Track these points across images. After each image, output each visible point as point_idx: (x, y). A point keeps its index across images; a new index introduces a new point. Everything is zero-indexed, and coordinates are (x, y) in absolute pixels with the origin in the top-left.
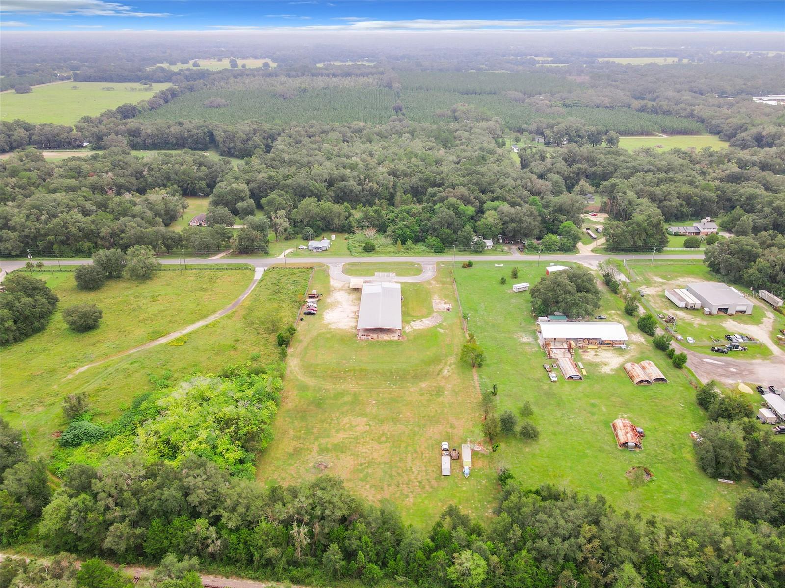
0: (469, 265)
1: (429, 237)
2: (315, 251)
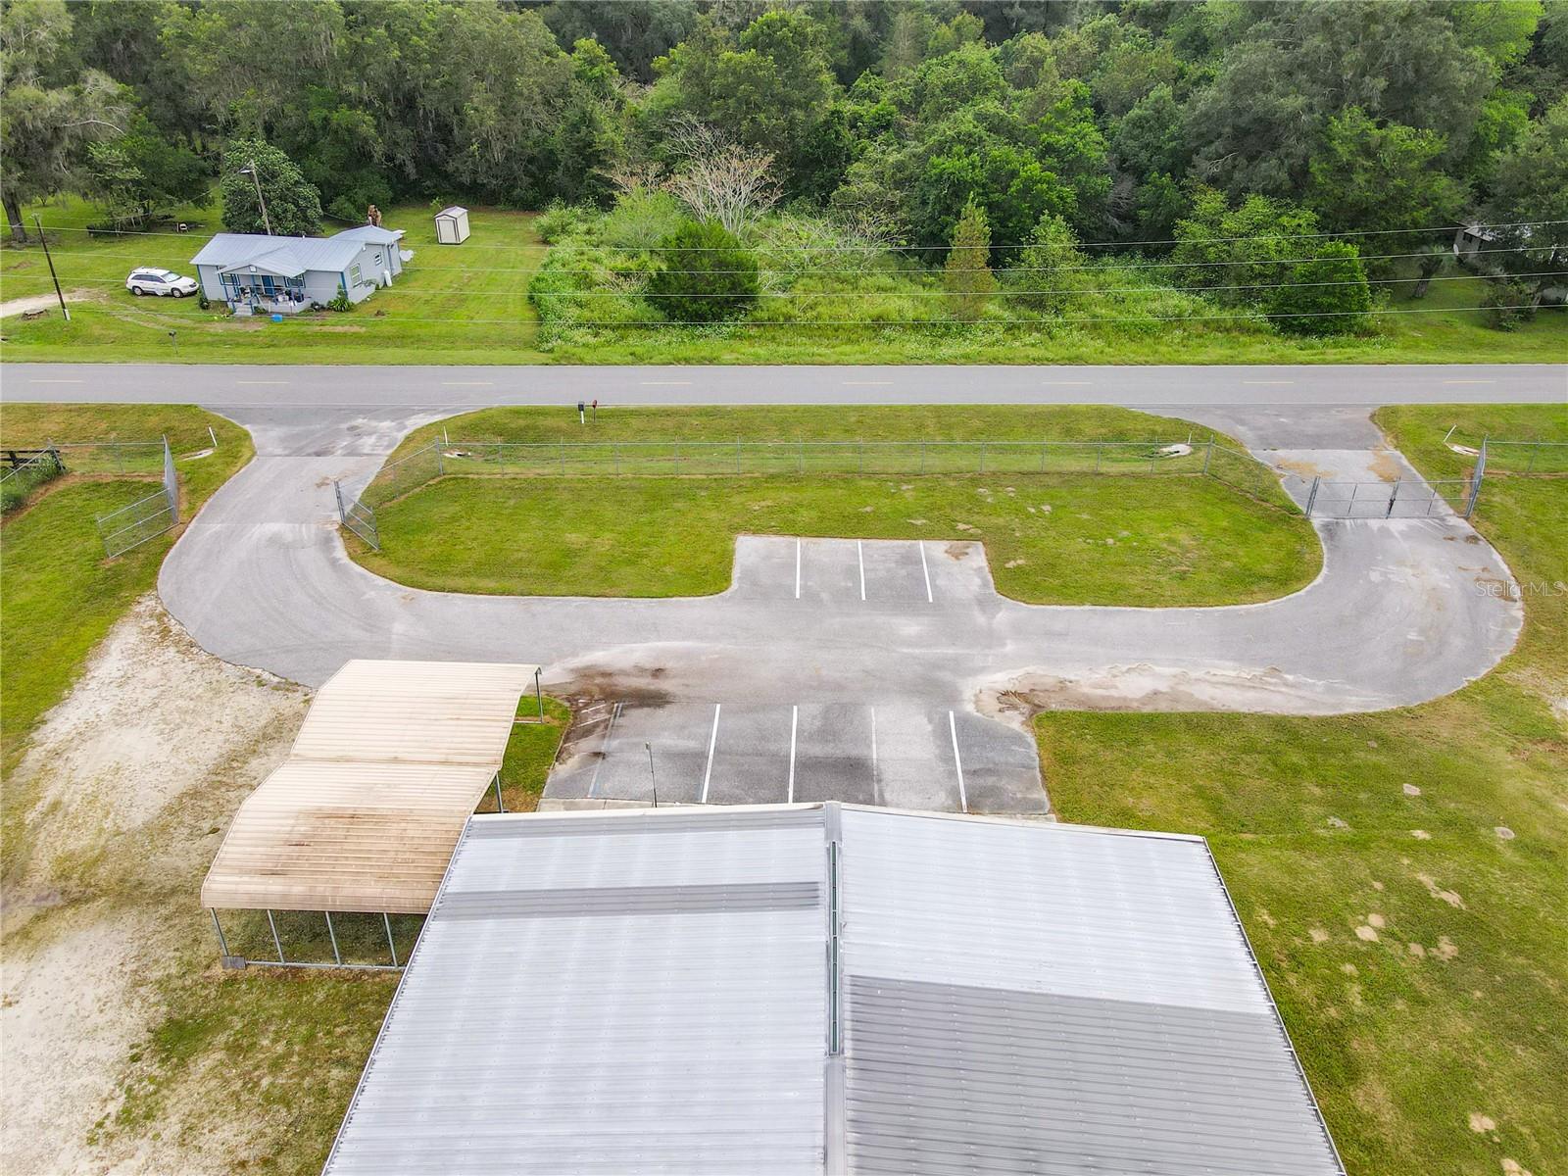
2: (243, 309)
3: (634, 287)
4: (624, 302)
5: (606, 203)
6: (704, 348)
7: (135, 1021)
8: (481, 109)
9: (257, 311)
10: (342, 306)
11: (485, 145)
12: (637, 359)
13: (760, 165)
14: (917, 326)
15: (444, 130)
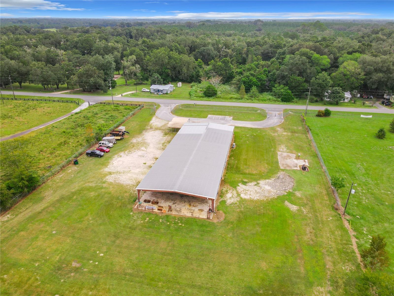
0: (327, 114)
1: (276, 85)
2: (156, 93)
3: (202, 92)
4: (201, 94)
5: (200, 82)
6: (209, 100)
7: (163, 134)
8: (185, 70)
9: (157, 94)
10: (167, 94)
11: (184, 74)
12: (201, 100)
13: (220, 78)
14: (236, 98)
15: (179, 72)
